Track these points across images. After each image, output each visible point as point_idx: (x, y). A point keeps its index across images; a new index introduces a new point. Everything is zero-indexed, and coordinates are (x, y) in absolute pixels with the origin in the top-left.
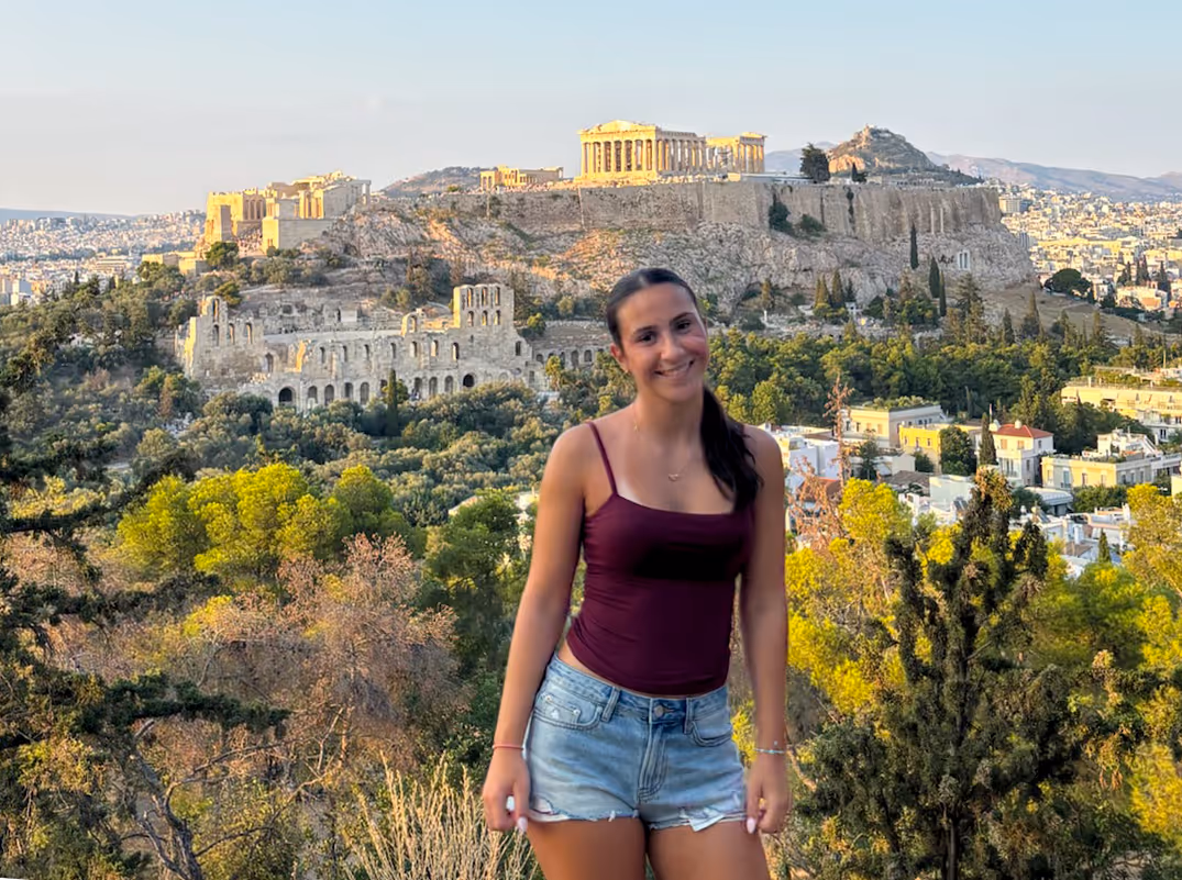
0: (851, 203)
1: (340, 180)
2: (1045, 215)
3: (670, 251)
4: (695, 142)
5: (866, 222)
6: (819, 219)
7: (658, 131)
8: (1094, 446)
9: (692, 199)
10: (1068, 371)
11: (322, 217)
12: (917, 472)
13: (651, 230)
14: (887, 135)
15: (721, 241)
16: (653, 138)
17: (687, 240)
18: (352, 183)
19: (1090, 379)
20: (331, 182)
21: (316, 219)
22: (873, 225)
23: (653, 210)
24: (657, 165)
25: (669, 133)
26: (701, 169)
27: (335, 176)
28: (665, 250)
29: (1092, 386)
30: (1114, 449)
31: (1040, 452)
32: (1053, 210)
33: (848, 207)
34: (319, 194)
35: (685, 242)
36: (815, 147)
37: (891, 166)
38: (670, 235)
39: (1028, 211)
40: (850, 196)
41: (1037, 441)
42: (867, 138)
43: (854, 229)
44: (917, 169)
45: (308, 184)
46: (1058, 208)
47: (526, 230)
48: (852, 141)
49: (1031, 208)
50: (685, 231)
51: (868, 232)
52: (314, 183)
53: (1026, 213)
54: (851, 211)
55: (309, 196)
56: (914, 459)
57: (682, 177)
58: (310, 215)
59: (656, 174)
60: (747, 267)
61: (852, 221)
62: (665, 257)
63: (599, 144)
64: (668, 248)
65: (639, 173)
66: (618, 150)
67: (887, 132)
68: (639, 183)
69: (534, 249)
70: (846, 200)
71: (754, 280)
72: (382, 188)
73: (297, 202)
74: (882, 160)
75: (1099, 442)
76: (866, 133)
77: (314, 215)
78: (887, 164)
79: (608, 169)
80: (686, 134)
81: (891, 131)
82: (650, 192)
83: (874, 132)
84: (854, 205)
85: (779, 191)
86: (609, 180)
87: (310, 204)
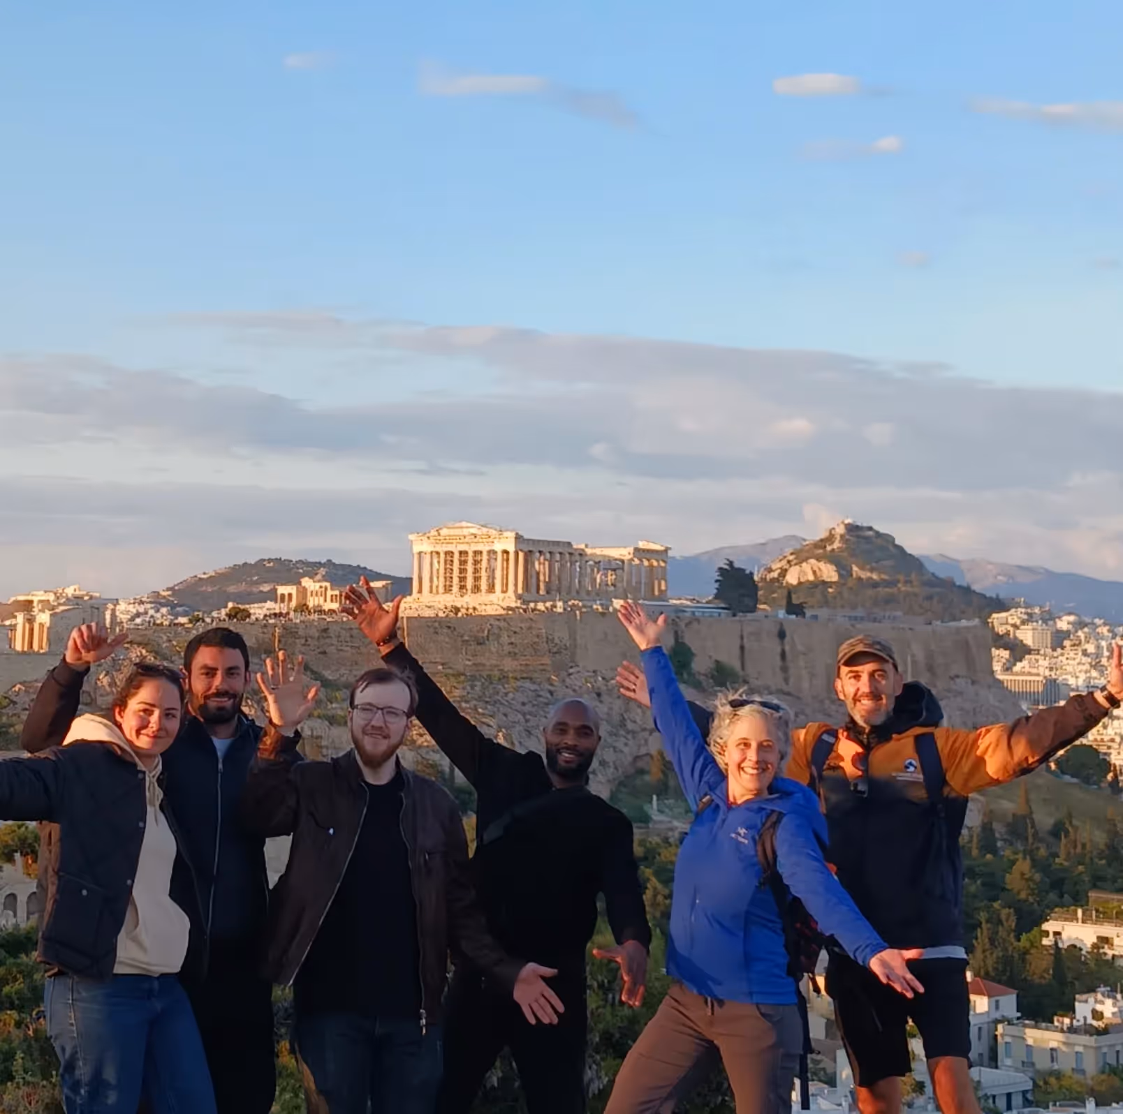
0: (782, 644)
1: (76, 598)
2: (1085, 653)
3: (527, 708)
4: (571, 554)
5: (804, 672)
6: (736, 665)
7: (518, 538)
8: (1070, 1010)
9: (561, 635)
10: (1061, 896)
11: (45, 649)
12: (828, 1040)
13: (504, 678)
14: (871, 533)
15: (599, 695)
16: (511, 549)
17: (551, 693)
18: (93, 601)
19: (1080, 912)
20: (62, 601)
21: (38, 653)
22: (812, 675)
23: (507, 648)
24: (516, 585)
25: (534, 542)
26: (578, 592)
27: (70, 591)
28: (519, 707)
29: (1084, 922)
30: (1097, 1015)
31: (997, 1015)
32: (1098, 647)
33: (779, 650)
34: (44, 618)
35: (549, 695)
36: (737, 565)
37: (875, 576)
38: (528, 684)
39: (1063, 648)
40: (782, 635)
41: (994, 999)
42: (842, 536)
43: (786, 680)
44: (911, 582)
45: (31, 602)
46: (1104, 643)
47: (328, 674)
48: (822, 540)
49: (1067, 643)
50: (549, 679)
51: (806, 685)
52: (40, 601)
53: (1059, 650)
54: (783, 655)
55: (31, 621)
56: (825, 1021)
57: (548, 604)
58: (31, 647)
59: (514, 598)
60: (633, 732)
61: (784, 669)
62: (520, 716)
63: (438, 553)
64: (524, 704)
65: (492, 597)
66: (463, 562)
67: (870, 529)
68: (491, 611)
69: (337, 701)
70: (777, 640)
71: (643, 751)
72: (171, 585)
73: (13, 628)
74: (862, 568)
75: (1077, 1004)
76: (841, 530)
77: (36, 647)
78: (869, 574)
79: (448, 589)
80: (557, 543)
81: (876, 527)
82: (502, 624)
83: (852, 528)
84: (787, 648)
85: (682, 625)
86: (449, 605)
87: (32, 630)
